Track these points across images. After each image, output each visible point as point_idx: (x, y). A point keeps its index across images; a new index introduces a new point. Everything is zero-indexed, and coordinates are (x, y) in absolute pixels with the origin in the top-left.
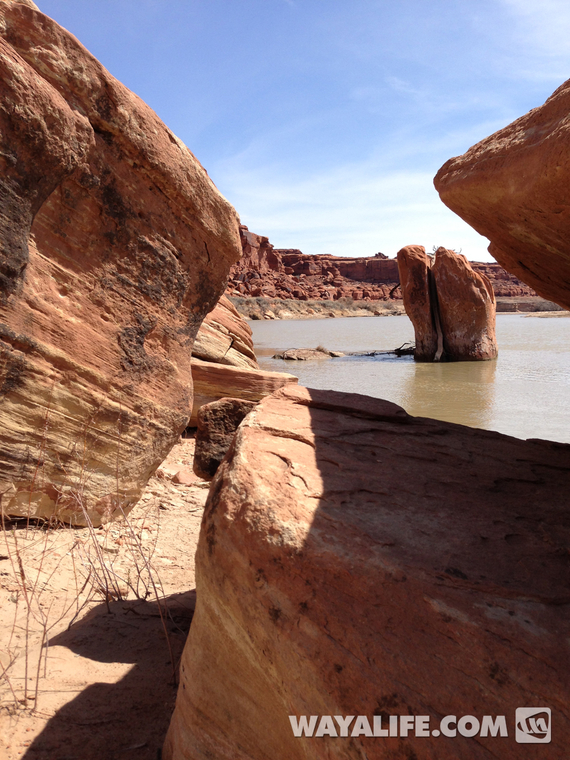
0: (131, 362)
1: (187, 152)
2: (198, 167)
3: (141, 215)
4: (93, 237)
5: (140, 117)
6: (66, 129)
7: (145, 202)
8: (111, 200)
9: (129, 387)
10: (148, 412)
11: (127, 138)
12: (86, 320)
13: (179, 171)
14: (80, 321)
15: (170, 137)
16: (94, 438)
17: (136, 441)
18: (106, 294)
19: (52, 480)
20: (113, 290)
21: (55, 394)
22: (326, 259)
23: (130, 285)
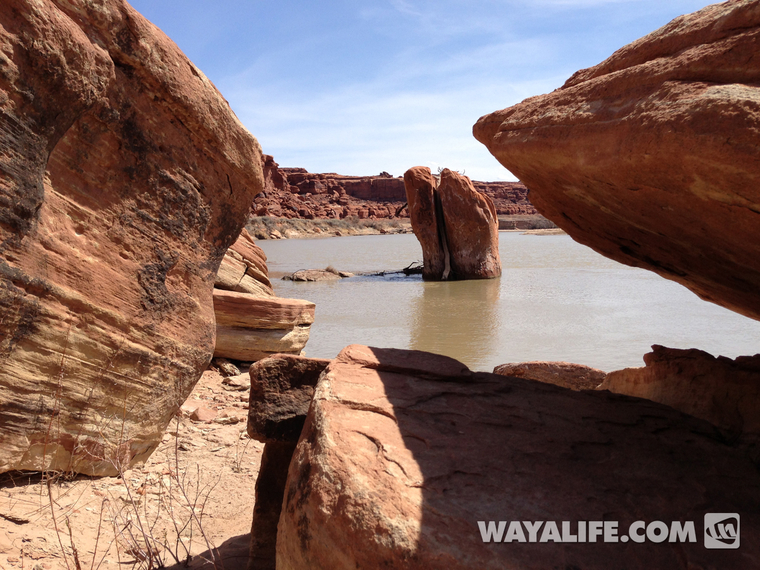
0: (152, 301)
1: (208, 85)
2: (221, 100)
3: (162, 148)
4: (111, 172)
5: (162, 50)
6: (86, 63)
7: (167, 135)
8: (131, 133)
9: (150, 327)
10: (170, 352)
11: (148, 72)
12: (104, 259)
13: (202, 104)
14: (97, 260)
15: (192, 69)
16: (112, 383)
17: (157, 382)
18: (126, 230)
19: (67, 430)
20: (132, 226)
21: (71, 339)
22: (331, 178)
23: (150, 221)
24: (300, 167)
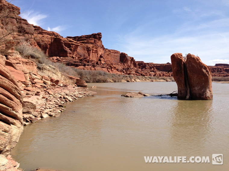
22: (151, 64)
24: (142, 61)
